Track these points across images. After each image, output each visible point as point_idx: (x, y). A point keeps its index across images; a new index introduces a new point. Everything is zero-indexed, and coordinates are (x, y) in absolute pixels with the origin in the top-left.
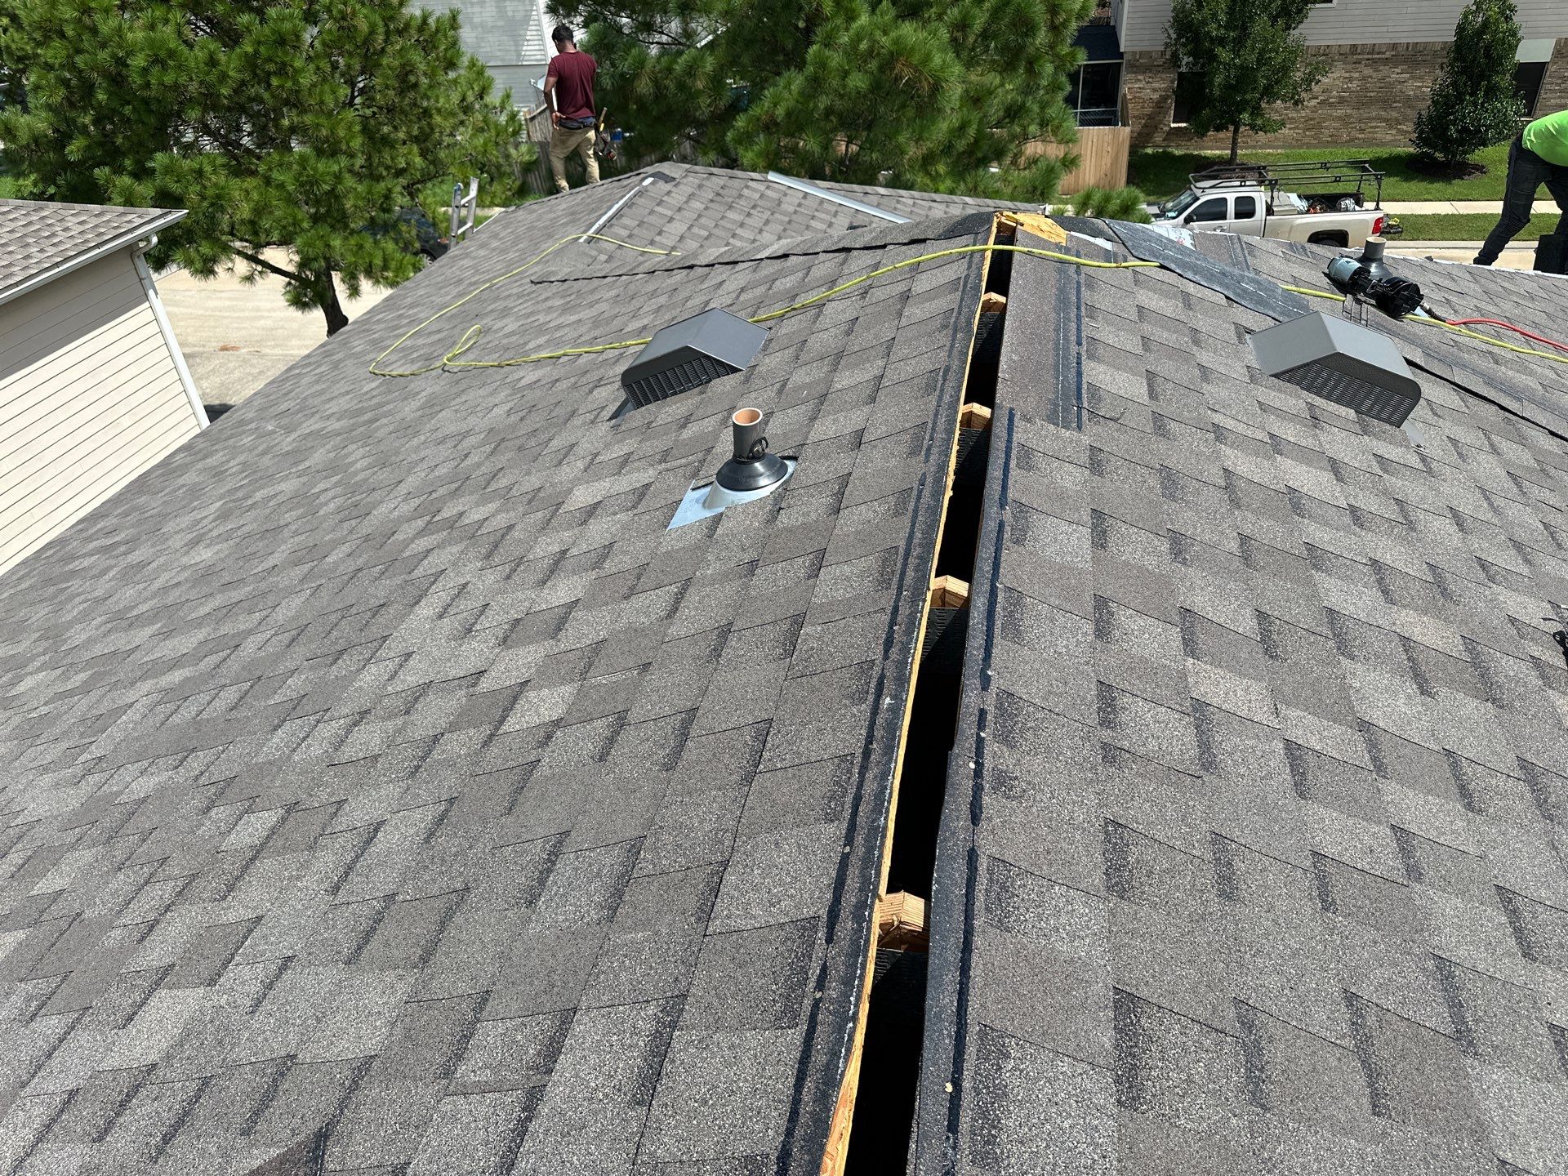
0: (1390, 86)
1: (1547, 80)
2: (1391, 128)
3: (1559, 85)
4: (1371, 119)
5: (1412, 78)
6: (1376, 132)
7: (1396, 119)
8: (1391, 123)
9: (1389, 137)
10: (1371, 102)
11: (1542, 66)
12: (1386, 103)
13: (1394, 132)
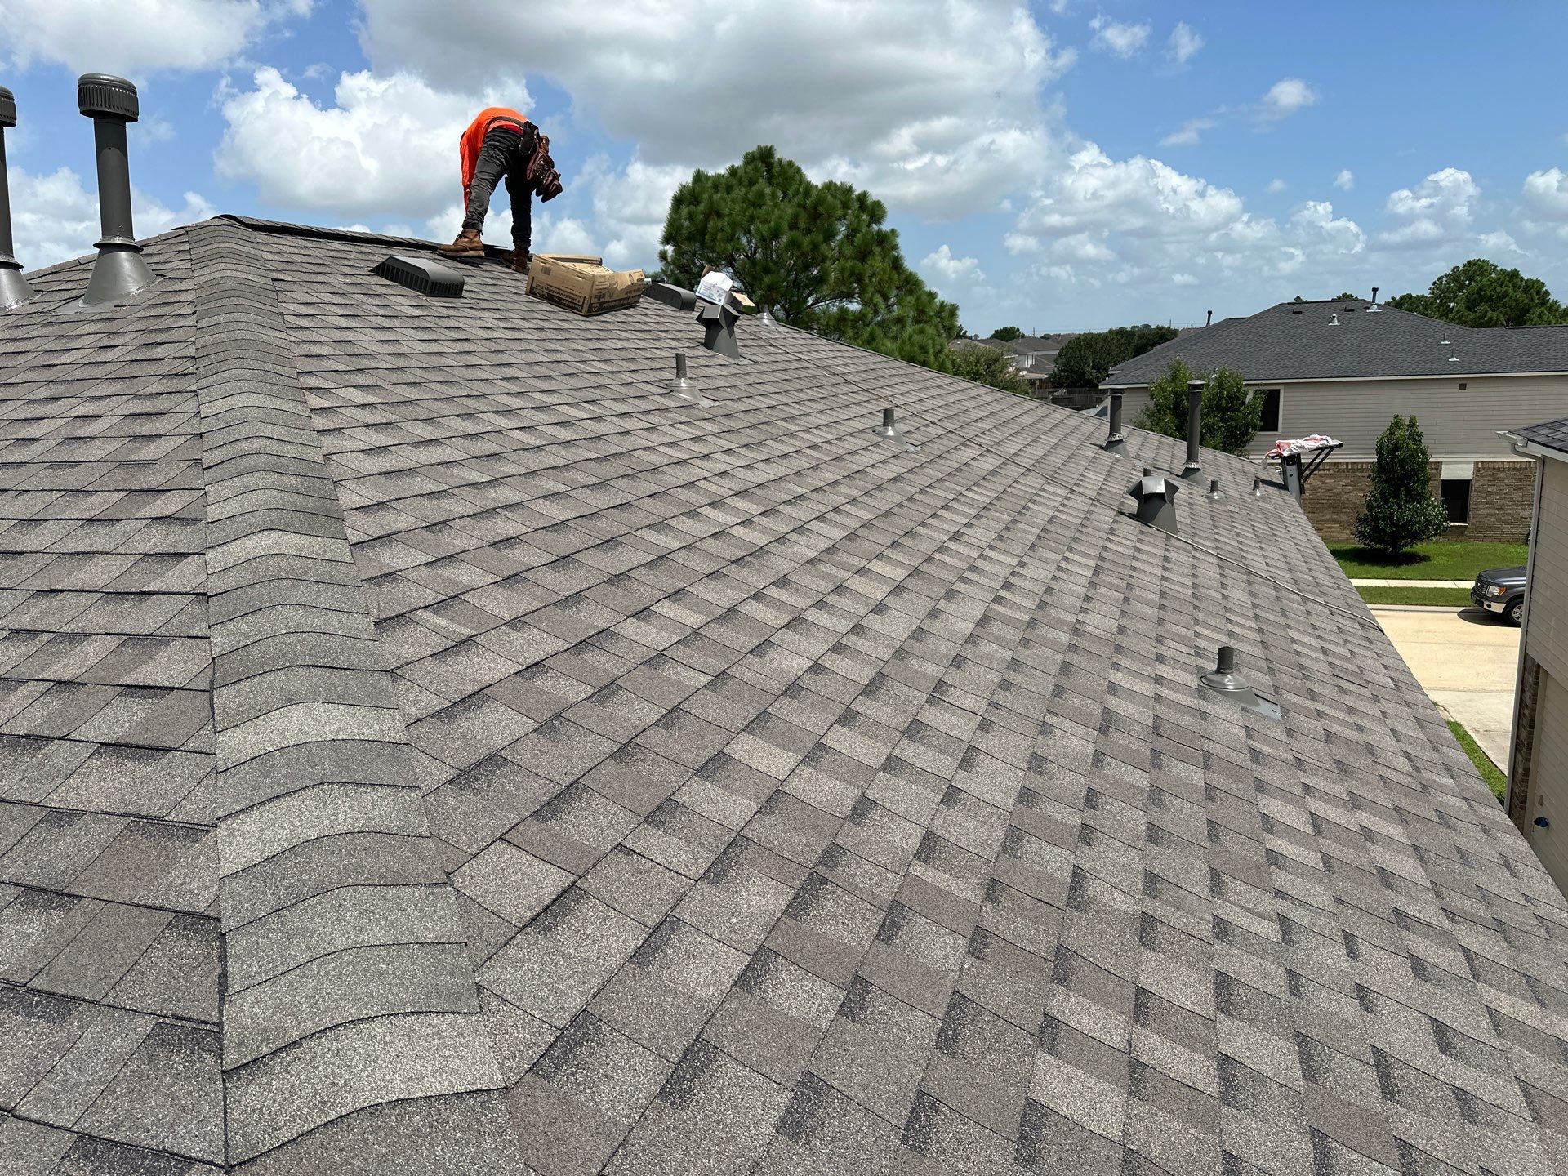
0: (1338, 495)
1: (1473, 494)
2: (1344, 528)
3: (1485, 498)
4: (1326, 521)
5: (1357, 489)
6: (1332, 532)
7: (1348, 522)
8: (1343, 525)
9: (1346, 537)
10: (1323, 508)
11: (1465, 484)
12: (1337, 508)
13: (1348, 532)
